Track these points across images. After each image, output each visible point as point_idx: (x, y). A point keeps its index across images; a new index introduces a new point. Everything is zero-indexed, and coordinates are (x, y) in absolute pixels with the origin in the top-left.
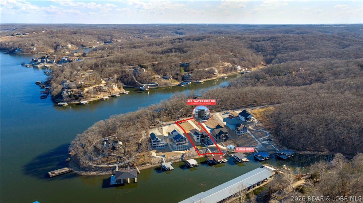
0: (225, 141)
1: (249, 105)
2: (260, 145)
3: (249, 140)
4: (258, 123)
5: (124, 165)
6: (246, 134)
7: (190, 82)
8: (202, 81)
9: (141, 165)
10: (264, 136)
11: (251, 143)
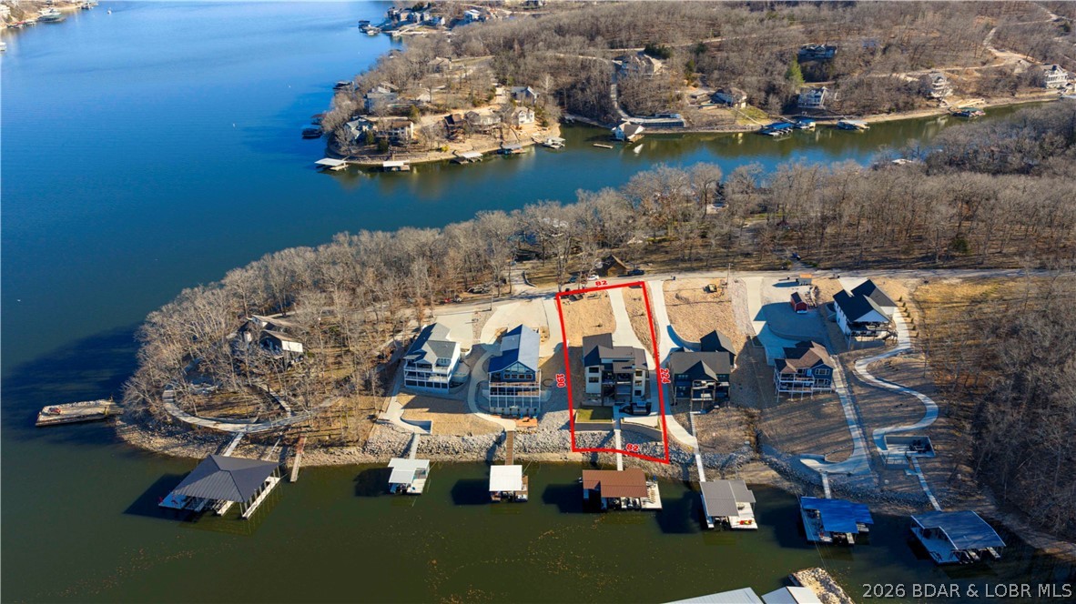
0: (708, 408)
1: (923, 259)
2: (858, 462)
3: (824, 423)
4: (908, 352)
5: (266, 433)
6: (821, 397)
7: (813, 124)
8: (861, 123)
9: (323, 446)
10: (903, 420)
11: (823, 440)
